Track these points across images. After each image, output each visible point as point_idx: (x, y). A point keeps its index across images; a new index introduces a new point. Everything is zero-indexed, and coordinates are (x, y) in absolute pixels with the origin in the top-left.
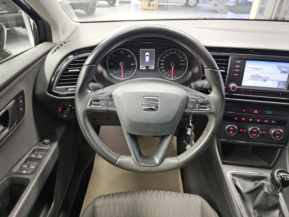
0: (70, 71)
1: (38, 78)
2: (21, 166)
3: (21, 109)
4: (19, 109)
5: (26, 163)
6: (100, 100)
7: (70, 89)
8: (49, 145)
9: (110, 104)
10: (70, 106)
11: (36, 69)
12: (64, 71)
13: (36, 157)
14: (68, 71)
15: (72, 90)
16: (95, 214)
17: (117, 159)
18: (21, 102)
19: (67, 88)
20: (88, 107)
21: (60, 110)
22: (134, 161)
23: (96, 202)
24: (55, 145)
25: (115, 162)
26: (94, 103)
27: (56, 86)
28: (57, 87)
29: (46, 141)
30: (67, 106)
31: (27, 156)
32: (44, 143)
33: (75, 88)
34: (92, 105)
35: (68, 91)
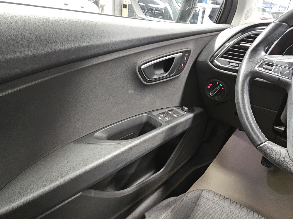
0: (241, 44)
1: (207, 46)
2: (159, 114)
3: (182, 65)
4: (181, 64)
5: (164, 114)
6: (274, 65)
7: (232, 64)
8: (185, 112)
9: (285, 73)
10: (221, 85)
11: (208, 39)
12: (235, 44)
13: (173, 114)
14: (239, 45)
15: (234, 65)
16: (198, 201)
17: (264, 141)
18: (185, 59)
19: (230, 62)
20: (256, 68)
21: (209, 87)
22: (287, 154)
23: (203, 192)
24: (191, 115)
25: (259, 143)
26: (265, 66)
27: (219, 57)
28: (220, 59)
29: (185, 108)
30: (218, 85)
31: (166, 110)
32: (182, 109)
33: (239, 64)
34: (262, 67)
35: (229, 65)
